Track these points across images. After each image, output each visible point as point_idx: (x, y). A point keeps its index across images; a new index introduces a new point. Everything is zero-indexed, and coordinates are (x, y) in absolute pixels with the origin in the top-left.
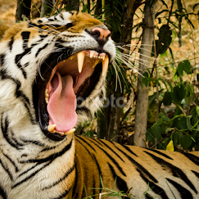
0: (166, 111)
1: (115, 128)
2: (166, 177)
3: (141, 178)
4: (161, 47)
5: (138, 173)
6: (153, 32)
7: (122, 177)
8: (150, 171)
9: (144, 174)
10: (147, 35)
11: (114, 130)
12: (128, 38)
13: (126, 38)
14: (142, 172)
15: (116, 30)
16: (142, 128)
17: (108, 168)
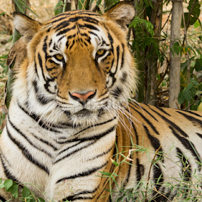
0: (197, 77)
1: (152, 93)
2: (196, 132)
3: (173, 135)
4: (191, 19)
5: (170, 130)
6: (182, 5)
7: (156, 136)
8: (181, 128)
9: (176, 131)
10: (176, 8)
11: (150, 95)
12: (160, 12)
13: (157, 12)
14: (174, 129)
15: (148, 6)
16: (175, 92)
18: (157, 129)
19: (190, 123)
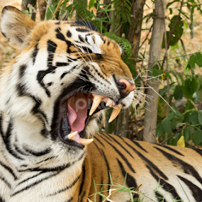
0: (176, 106)
1: (124, 122)
2: (177, 174)
3: (150, 175)
4: (172, 39)
5: (148, 170)
6: (164, 23)
7: (131, 174)
9: (154, 171)
10: (158, 26)
11: (122, 125)
12: (138, 29)
13: (136, 29)
14: (152, 169)
15: (126, 21)
16: (151, 123)
17: (117, 164)
18: (133, 167)
19: (169, 162)
